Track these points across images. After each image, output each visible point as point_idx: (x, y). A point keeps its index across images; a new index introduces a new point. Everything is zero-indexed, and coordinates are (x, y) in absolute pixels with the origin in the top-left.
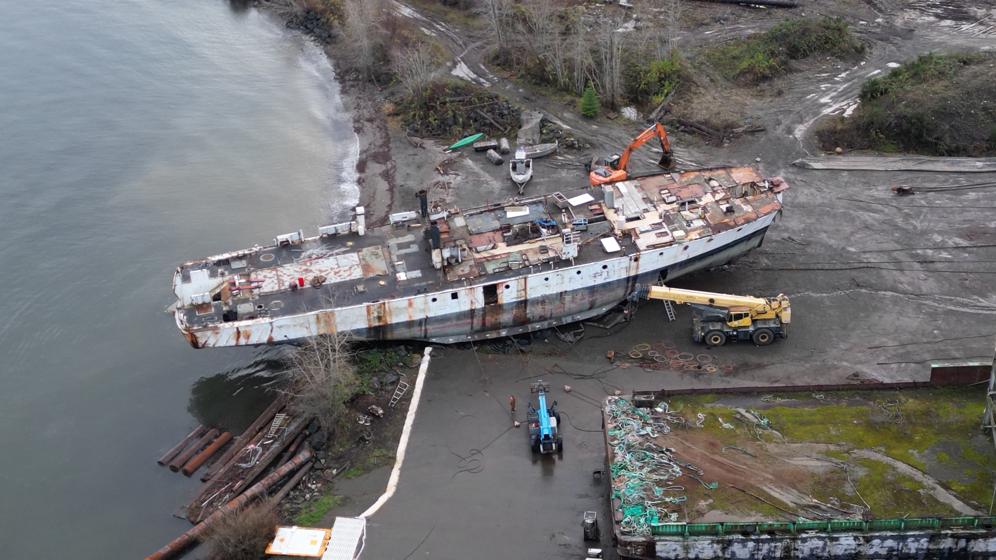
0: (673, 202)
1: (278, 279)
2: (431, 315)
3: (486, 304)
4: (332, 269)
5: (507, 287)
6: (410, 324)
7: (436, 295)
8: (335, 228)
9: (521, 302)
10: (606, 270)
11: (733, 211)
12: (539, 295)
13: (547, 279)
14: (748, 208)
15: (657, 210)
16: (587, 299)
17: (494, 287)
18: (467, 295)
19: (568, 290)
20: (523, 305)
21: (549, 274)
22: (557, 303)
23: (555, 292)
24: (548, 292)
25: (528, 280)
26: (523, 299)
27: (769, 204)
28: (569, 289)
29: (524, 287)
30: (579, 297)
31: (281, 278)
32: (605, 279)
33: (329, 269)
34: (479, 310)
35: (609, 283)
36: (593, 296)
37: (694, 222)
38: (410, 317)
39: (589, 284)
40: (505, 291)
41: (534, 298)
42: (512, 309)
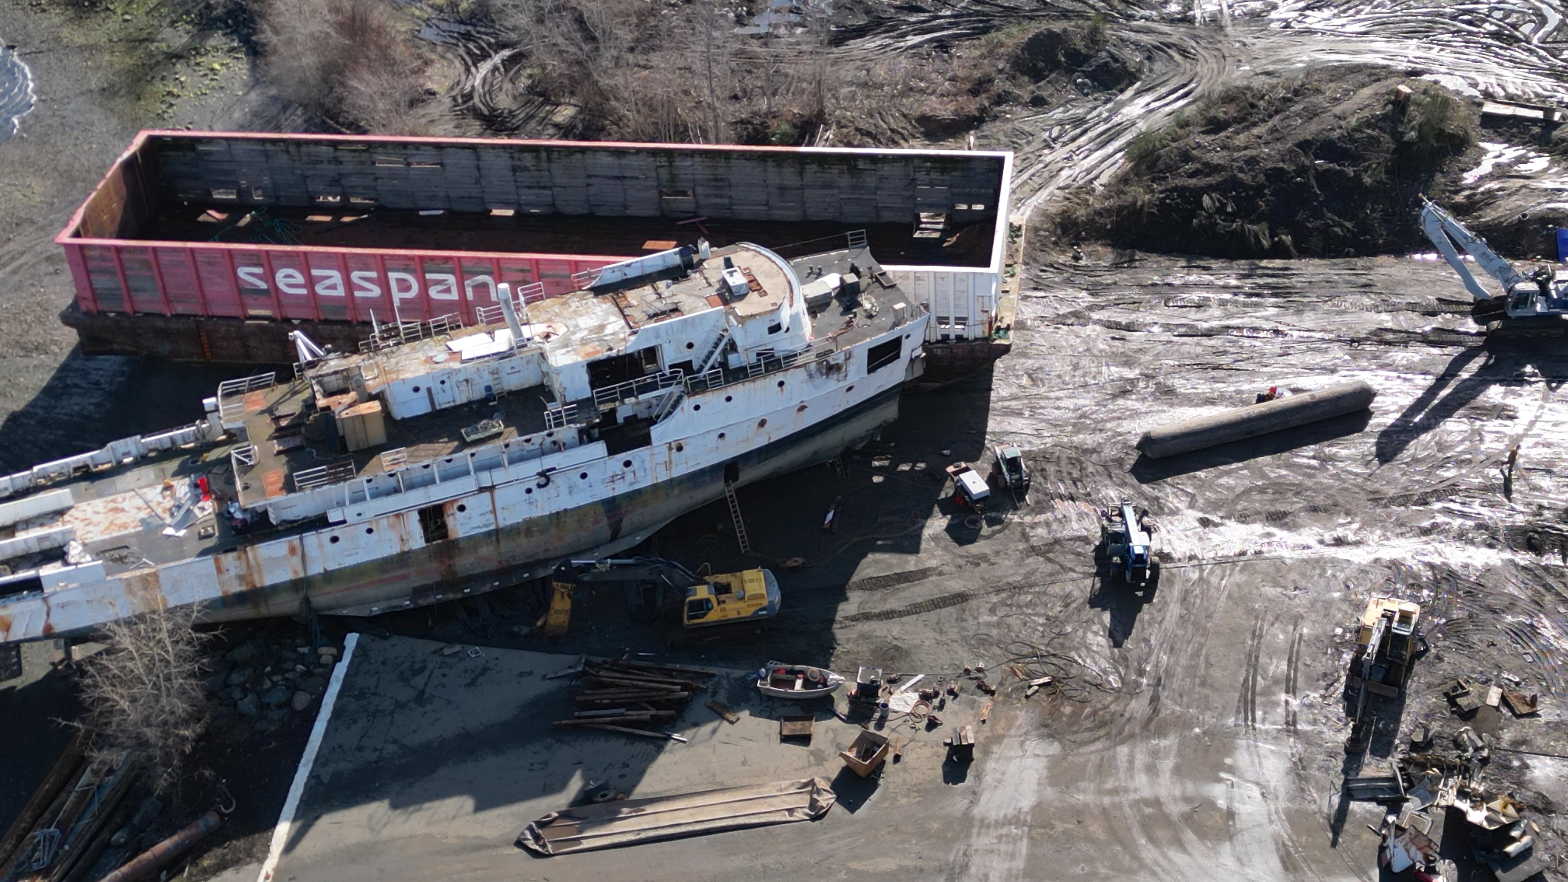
2: (332, 566)
3: (427, 540)
5: (462, 508)
6: (296, 585)
7: (338, 530)
9: (489, 534)
10: (631, 468)
12: (520, 520)
13: (529, 491)
16: (605, 519)
17: (439, 510)
18: (392, 527)
19: (568, 508)
20: (494, 538)
21: (532, 481)
22: (553, 531)
23: (546, 513)
24: (534, 513)
25: (496, 494)
26: (493, 527)
29: (491, 508)
30: (591, 518)
32: (631, 484)
34: (415, 552)
35: (639, 491)
36: (615, 515)
38: (296, 572)
39: (605, 497)
40: (458, 513)
41: (512, 526)
42: (475, 547)
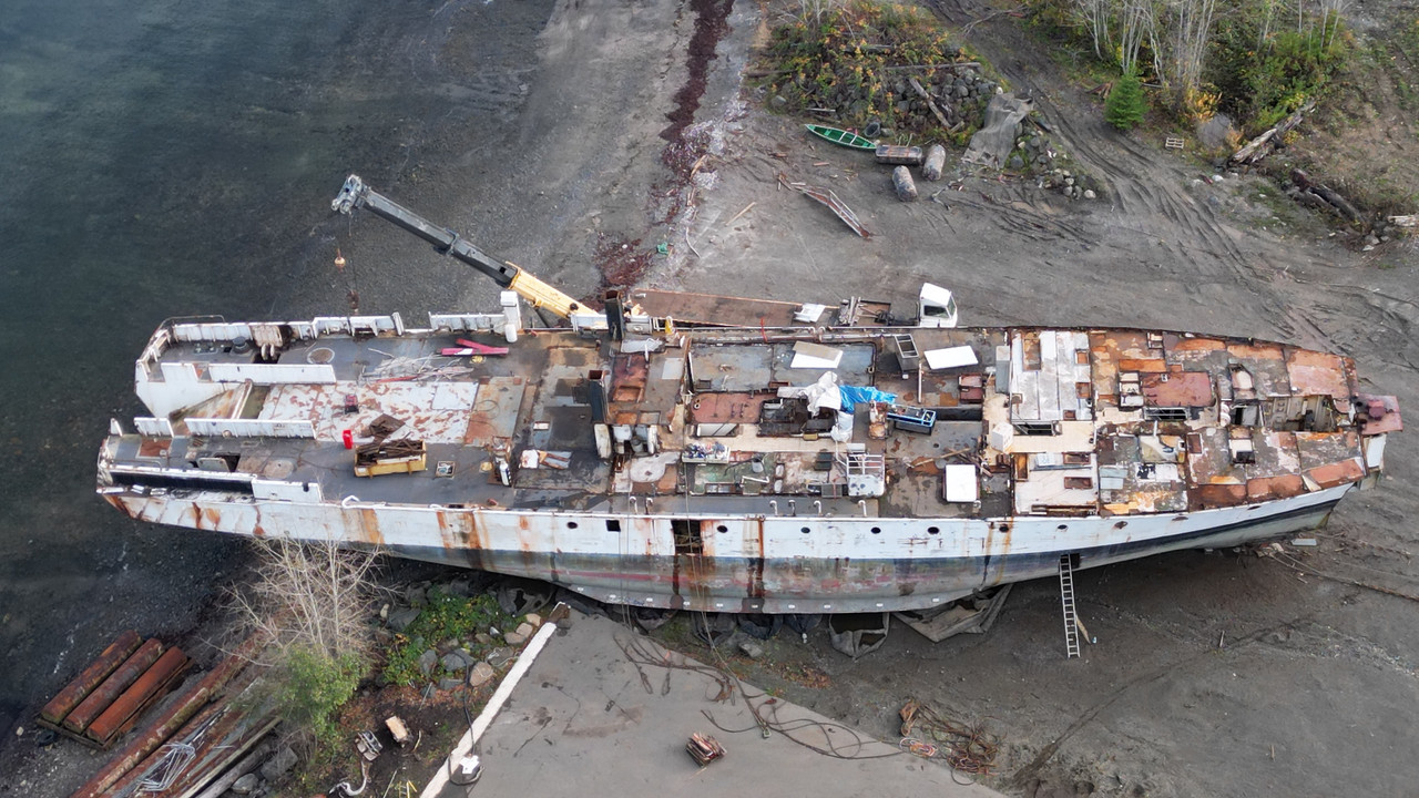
0: (1137, 408)
1: (313, 410)
2: (567, 549)
3: (678, 549)
4: (417, 410)
5: (723, 529)
6: (527, 557)
8: (463, 320)
9: (752, 561)
10: (937, 536)
11: (1253, 462)
12: (791, 556)
13: (806, 530)
14: (1288, 461)
15: (1093, 419)
16: (895, 579)
17: (696, 526)
18: (640, 529)
19: (851, 557)
20: (756, 567)
21: (811, 521)
22: (829, 576)
23: (824, 556)
24: (809, 554)
25: (766, 524)
26: (756, 556)
27: (1340, 459)
28: (854, 556)
29: (758, 537)
30: (877, 572)
31: (318, 408)
32: (936, 551)
33: (411, 409)
34: (663, 558)
35: (944, 561)
36: (908, 578)
37: (1158, 468)
38: (526, 545)
39: (899, 556)
40: (719, 535)
41: (780, 559)
42: (734, 569)
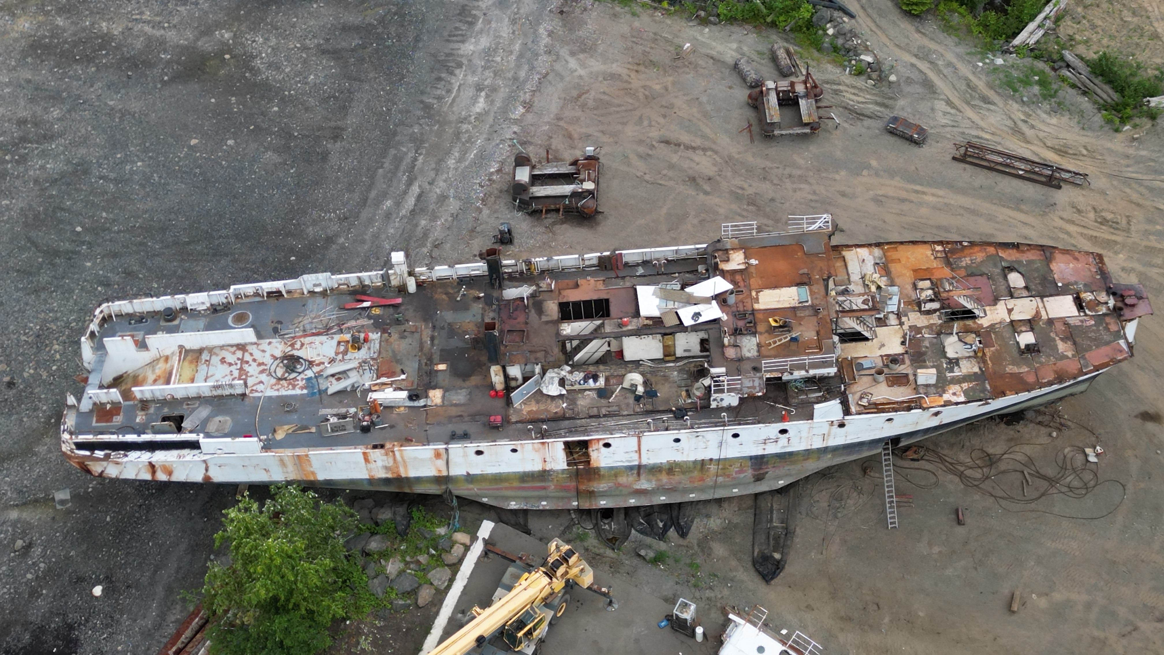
0: (935, 311)
1: (241, 369)
2: (475, 471)
3: (569, 465)
5: (607, 445)
6: (439, 480)
7: (483, 446)
8: (359, 278)
9: (631, 468)
10: (786, 435)
11: (1039, 351)
12: (664, 461)
13: (677, 440)
14: (1065, 348)
15: (901, 324)
16: (750, 471)
17: (585, 445)
18: (537, 451)
20: (635, 472)
21: (683, 434)
22: (696, 474)
23: (692, 458)
24: (679, 458)
25: (644, 440)
26: (637, 463)
27: (1108, 343)
28: (715, 457)
29: (636, 448)
30: (735, 468)
31: (246, 367)
32: (783, 447)
33: (326, 361)
34: (557, 472)
35: (791, 454)
36: (761, 469)
37: (961, 363)
38: (440, 471)
39: (753, 453)
40: (604, 450)
41: (654, 464)
42: (616, 476)
